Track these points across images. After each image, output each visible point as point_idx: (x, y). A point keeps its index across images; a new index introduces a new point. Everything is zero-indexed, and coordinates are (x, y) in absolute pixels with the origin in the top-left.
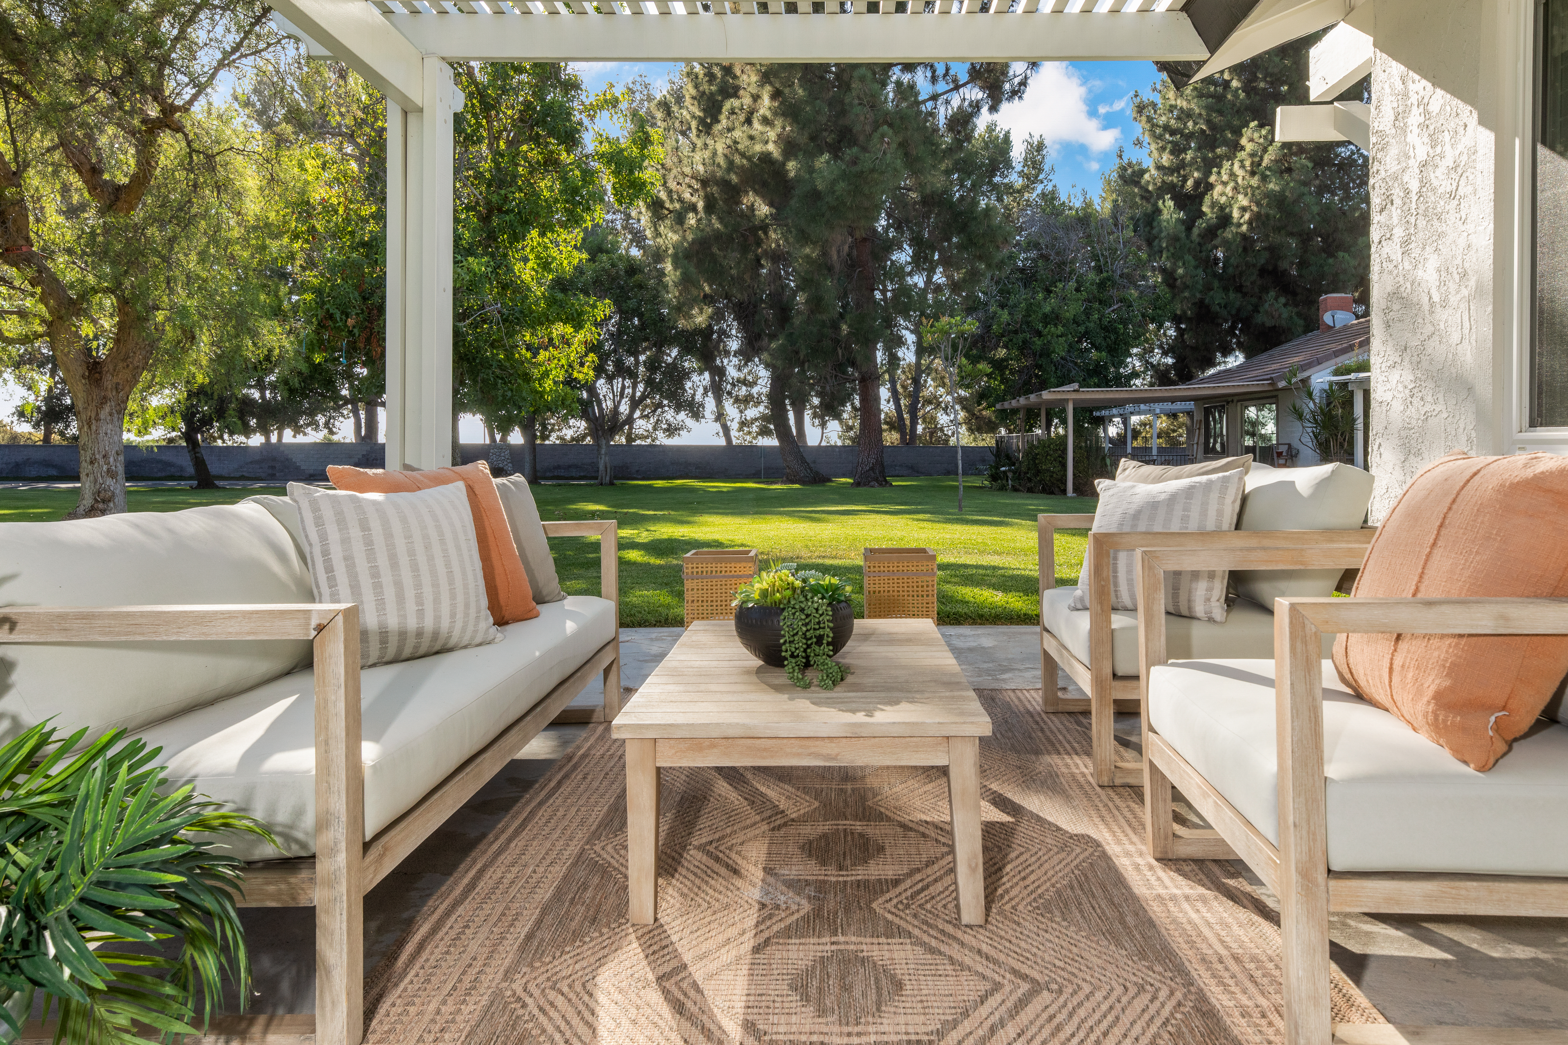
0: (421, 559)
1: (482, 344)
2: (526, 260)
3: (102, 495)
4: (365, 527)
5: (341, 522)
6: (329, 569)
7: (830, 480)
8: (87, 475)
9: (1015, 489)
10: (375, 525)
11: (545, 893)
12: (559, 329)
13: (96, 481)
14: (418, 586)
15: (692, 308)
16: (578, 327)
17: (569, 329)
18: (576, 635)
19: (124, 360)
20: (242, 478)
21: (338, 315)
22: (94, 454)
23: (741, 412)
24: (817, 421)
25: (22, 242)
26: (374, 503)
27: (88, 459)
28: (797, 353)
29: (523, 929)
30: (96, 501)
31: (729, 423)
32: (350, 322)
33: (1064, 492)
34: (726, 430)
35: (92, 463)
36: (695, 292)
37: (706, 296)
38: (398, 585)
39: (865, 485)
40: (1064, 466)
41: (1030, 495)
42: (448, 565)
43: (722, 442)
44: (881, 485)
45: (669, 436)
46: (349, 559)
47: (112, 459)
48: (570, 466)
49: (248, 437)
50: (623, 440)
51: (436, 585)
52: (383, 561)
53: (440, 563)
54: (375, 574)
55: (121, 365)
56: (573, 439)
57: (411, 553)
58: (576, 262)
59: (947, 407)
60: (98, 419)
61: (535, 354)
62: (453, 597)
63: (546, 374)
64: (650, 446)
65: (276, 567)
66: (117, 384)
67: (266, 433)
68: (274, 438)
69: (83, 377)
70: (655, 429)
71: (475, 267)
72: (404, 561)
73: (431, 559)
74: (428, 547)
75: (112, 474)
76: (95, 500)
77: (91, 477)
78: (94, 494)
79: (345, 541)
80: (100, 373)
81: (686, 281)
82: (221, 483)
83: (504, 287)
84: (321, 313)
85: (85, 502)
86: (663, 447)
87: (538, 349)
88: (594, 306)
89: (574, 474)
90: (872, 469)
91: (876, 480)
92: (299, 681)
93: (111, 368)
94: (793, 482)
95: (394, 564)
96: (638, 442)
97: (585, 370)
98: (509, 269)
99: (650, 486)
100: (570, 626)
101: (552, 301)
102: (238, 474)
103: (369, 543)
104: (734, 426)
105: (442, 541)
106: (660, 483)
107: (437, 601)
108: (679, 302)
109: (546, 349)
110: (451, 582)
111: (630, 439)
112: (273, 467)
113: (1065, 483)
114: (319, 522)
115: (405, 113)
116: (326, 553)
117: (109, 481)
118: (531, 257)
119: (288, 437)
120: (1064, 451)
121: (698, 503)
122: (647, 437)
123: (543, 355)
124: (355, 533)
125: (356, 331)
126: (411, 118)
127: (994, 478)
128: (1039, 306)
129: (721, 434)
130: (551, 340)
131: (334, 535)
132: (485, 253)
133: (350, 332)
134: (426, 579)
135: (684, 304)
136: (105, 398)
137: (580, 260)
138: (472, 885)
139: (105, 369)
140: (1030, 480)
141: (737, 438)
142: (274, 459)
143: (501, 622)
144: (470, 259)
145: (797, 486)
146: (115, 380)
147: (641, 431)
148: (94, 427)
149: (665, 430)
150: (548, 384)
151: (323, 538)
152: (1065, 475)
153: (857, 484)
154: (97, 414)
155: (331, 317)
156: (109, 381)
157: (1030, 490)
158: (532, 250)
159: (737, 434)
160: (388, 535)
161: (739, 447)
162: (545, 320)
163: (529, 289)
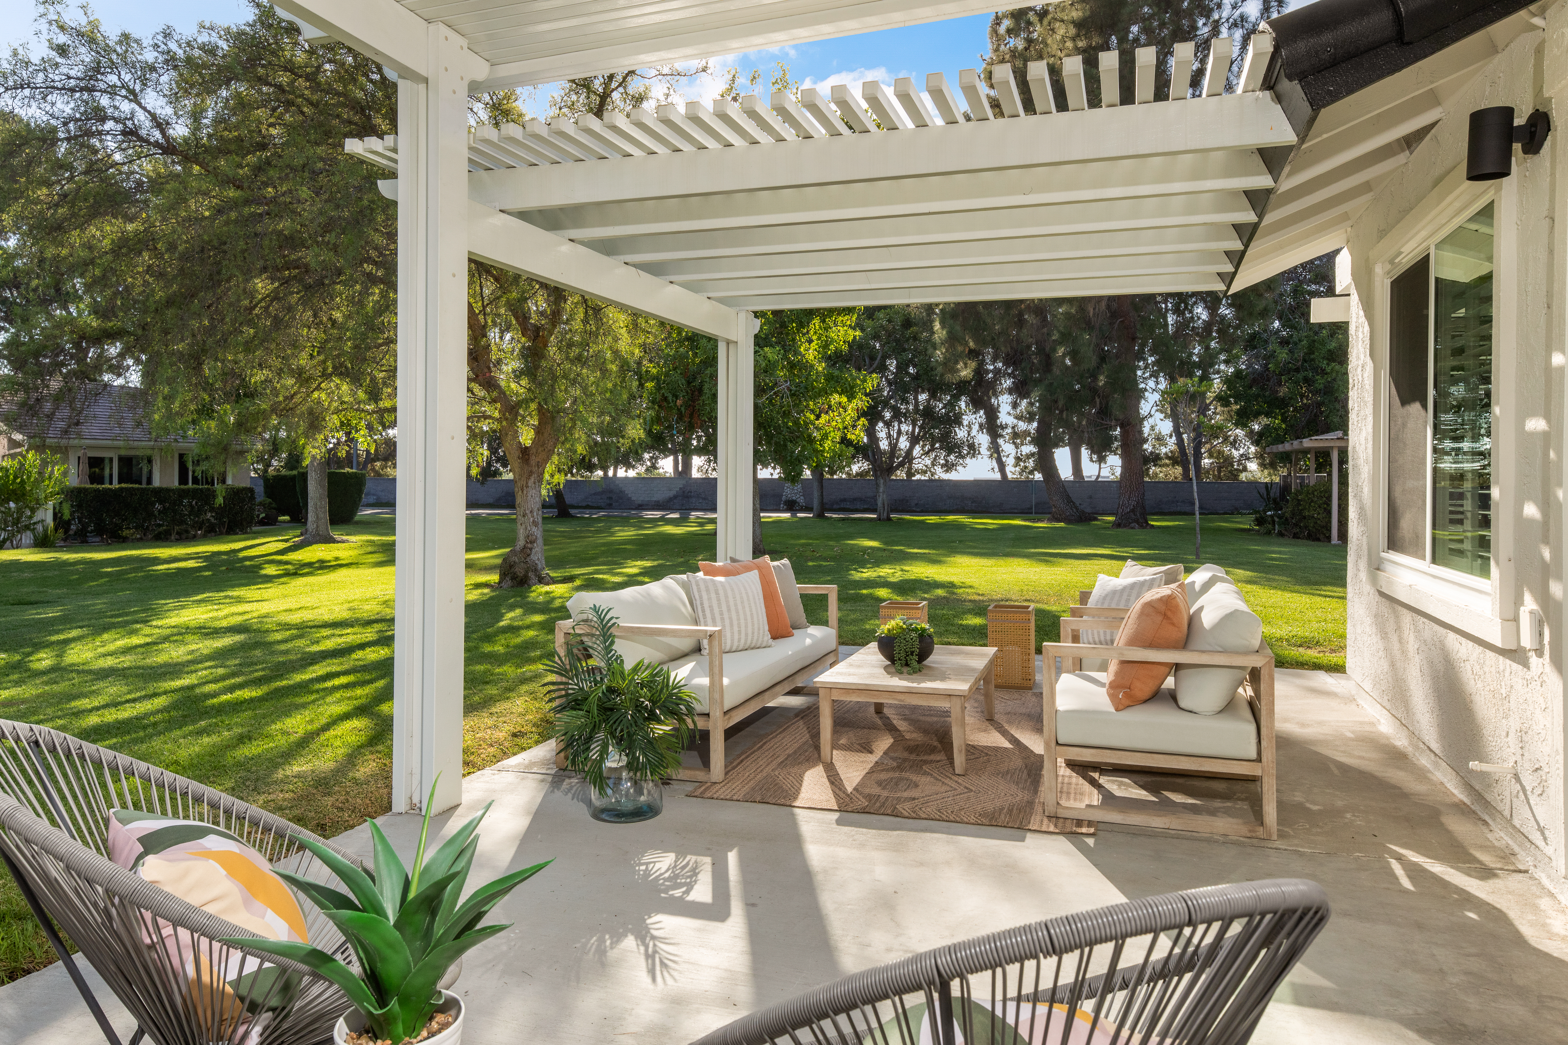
0: (740, 607)
1: (774, 414)
2: (810, 341)
4: (717, 593)
5: (708, 591)
6: (703, 611)
7: (1096, 519)
9: (1281, 534)
10: (721, 592)
11: (790, 751)
12: (835, 398)
13: (526, 528)
14: (738, 619)
15: (957, 362)
16: (851, 397)
17: (844, 399)
18: (810, 646)
19: (542, 446)
20: (587, 507)
21: (670, 398)
23: (1017, 447)
24: (1095, 457)
25: (486, 370)
26: (721, 582)
27: (522, 514)
28: (1056, 402)
29: (780, 760)
31: (1004, 459)
32: (679, 402)
33: (1329, 539)
34: (1002, 466)
35: (524, 516)
36: (960, 348)
37: (971, 351)
38: (731, 619)
39: (1125, 526)
40: (1329, 513)
41: (1293, 541)
42: (751, 610)
43: (997, 476)
44: (1141, 527)
45: (947, 471)
46: (711, 607)
47: (535, 514)
48: (855, 499)
49: (591, 472)
50: (904, 476)
51: (746, 619)
52: (724, 608)
53: (747, 609)
54: (721, 614)
55: (540, 449)
56: (857, 474)
57: (736, 605)
58: (851, 339)
59: (1235, 441)
60: (527, 487)
61: (818, 417)
62: (753, 625)
63: (825, 436)
64: (930, 480)
65: (683, 610)
66: (538, 462)
67: (605, 469)
68: (611, 473)
69: (519, 458)
70: (933, 465)
71: (770, 355)
72: (733, 608)
73: (744, 607)
74: (742, 602)
75: (535, 523)
76: (526, 541)
79: (709, 599)
81: (953, 339)
82: (572, 511)
83: (792, 366)
84: (658, 397)
86: (941, 481)
87: (820, 412)
88: (864, 381)
89: (858, 506)
90: (1133, 511)
91: (1137, 522)
92: (697, 656)
93: (535, 451)
94: (1059, 521)
95: (729, 610)
96: (917, 477)
97: (857, 432)
98: (796, 353)
99: (922, 522)
100: (808, 641)
101: (829, 378)
102: (584, 504)
103: (719, 600)
104: (1010, 461)
105: (748, 600)
106: (933, 519)
107: (746, 626)
108: (945, 358)
109: (827, 413)
110: (752, 618)
111: (910, 474)
112: (610, 498)
113: (1329, 530)
114: (699, 591)
115: (728, 344)
116: (702, 604)
117: (534, 529)
118: (814, 338)
119: (621, 473)
120: (1329, 498)
121: (960, 541)
122: (925, 472)
123: (824, 418)
124: (713, 596)
125: (683, 409)
126: (731, 346)
127: (1260, 521)
128: (1323, 343)
129: (997, 469)
130: (830, 407)
131: (705, 597)
132: (778, 343)
133: (679, 410)
134: (742, 617)
135: (950, 361)
136: (531, 471)
137: (855, 337)
138: (761, 747)
139: (531, 452)
140: (1296, 525)
141: (1012, 472)
142: (611, 491)
143: (774, 637)
144: (766, 349)
145: (1062, 524)
146: (537, 459)
147: (920, 466)
148: (525, 492)
149: (943, 466)
150: (828, 444)
151: (701, 597)
152: (1330, 522)
153: (1117, 525)
154: (527, 483)
155: (665, 399)
156: (533, 460)
157: (1296, 536)
158: (815, 333)
159: (1013, 469)
160: (726, 597)
161: (1016, 482)
162: (825, 392)
163: (812, 366)
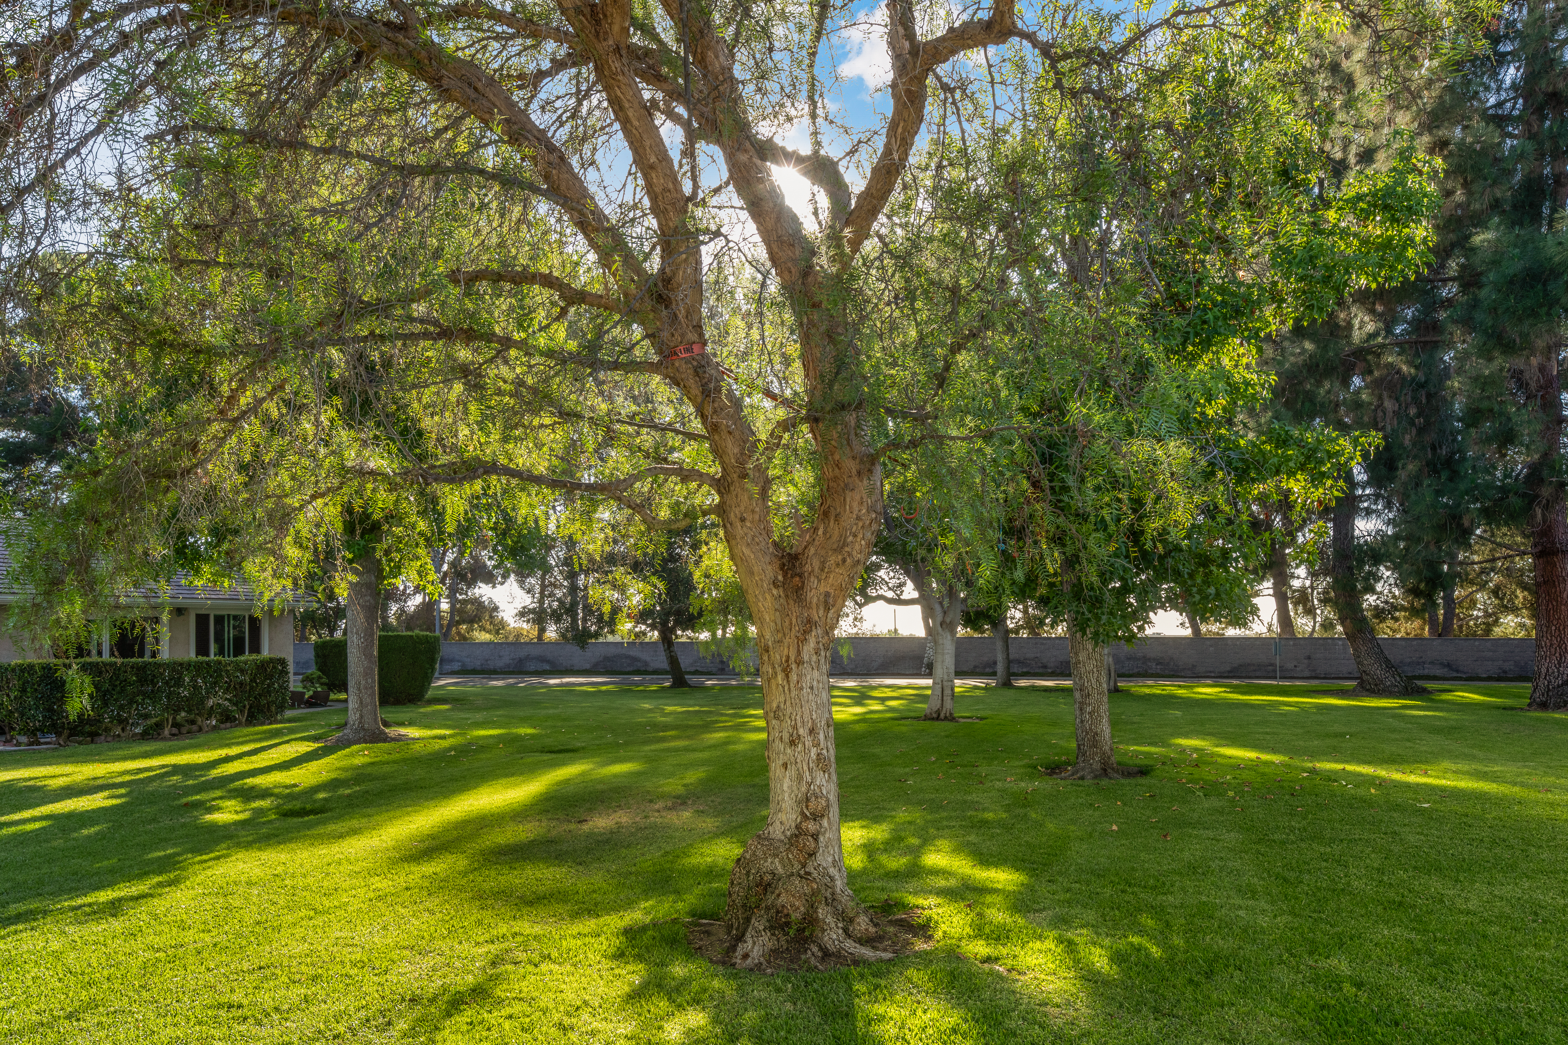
3: (811, 805)
8: (785, 766)
13: (800, 778)
19: (838, 550)
22: (795, 727)
27: (786, 736)
30: (805, 817)
35: (792, 743)
47: (821, 736)
55: (833, 559)
66: (827, 595)
69: (775, 584)
76: (802, 813)
77: (792, 772)
78: (799, 803)
80: (801, 576)
85: (782, 816)
93: (816, 564)
136: (809, 621)
139: (808, 568)
146: (822, 589)
148: (794, 677)
154: (799, 652)
156: (813, 591)
